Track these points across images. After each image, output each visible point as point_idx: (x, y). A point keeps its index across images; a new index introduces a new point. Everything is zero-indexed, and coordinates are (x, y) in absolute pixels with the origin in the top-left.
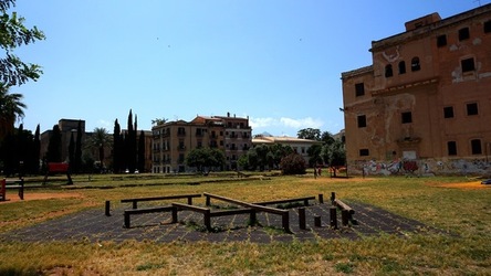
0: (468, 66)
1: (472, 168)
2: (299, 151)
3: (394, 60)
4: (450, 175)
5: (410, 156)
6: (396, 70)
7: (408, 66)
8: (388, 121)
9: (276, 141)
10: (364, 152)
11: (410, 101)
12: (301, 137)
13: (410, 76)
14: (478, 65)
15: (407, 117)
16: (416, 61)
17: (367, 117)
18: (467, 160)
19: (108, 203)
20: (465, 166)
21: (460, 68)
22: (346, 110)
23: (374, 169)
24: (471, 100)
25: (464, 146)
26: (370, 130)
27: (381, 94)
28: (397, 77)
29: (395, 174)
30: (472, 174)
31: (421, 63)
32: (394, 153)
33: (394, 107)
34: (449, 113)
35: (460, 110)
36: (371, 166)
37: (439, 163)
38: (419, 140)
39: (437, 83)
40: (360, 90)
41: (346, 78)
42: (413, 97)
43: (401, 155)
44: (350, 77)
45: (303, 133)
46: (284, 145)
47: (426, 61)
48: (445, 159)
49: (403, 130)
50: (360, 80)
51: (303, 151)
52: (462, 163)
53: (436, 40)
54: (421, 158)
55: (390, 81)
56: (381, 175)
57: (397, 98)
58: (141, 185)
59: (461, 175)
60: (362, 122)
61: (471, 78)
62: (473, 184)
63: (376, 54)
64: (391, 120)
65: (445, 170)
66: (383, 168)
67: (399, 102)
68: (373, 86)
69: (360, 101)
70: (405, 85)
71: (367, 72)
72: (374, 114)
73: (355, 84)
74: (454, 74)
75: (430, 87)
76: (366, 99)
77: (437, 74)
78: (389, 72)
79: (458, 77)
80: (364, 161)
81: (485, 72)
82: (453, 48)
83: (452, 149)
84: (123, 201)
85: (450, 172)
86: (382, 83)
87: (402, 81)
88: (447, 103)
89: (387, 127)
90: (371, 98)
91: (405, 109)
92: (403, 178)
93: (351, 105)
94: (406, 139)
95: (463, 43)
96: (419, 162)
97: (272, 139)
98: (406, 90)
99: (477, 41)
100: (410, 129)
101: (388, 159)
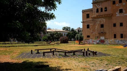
0: (121, 11)
1: (120, 42)
2: (63, 35)
3: (99, 7)
4: (114, 44)
5: (102, 38)
6: (100, 11)
7: (104, 10)
8: (96, 27)
9: (55, 31)
10: (88, 37)
11: (103, 21)
12: (63, 30)
13: (104, 13)
14: (124, 11)
15: (102, 26)
16: (106, 8)
17: (90, 25)
18: (119, 40)
19: (32, 50)
20: (118, 42)
21: (119, 12)
22: (83, 22)
23: (91, 42)
24: (121, 22)
25: (118, 36)
26: (90, 29)
27: (94, 18)
28: (100, 13)
29: (98, 44)
30: (120, 44)
31: (107, 9)
32: (98, 37)
33: (98, 22)
34: (115, 25)
35: (118, 25)
36: (90, 41)
37: (111, 40)
38: (106, 33)
39: (112, 16)
40: (88, 16)
41: (84, 12)
42: (104, 20)
43: (100, 38)
44: (85, 12)
45: (64, 28)
46: (59, 33)
47: (109, 8)
48: (113, 39)
49: (101, 30)
50: (88, 13)
51: (65, 35)
52: (117, 41)
53: (112, 2)
54: (106, 39)
55: (98, 14)
56: (93, 44)
57: (100, 19)
58: (16, 46)
59: (117, 44)
60: (88, 26)
61: (122, 15)
62: (121, 47)
63: (94, 5)
64: (97, 27)
65: (113, 43)
66: (94, 42)
67: (100, 21)
68: (92, 15)
69: (88, 20)
70: (102, 16)
71: (91, 10)
72: (92, 24)
73: (86, 14)
74: (117, 13)
75: (110, 17)
76: (90, 19)
77: (112, 13)
78: (97, 11)
79: (118, 14)
80: (88, 39)
81: (126, 13)
82: (117, 5)
83: (115, 36)
84: (35, 50)
85: (114, 43)
86: (95, 15)
87: (101, 14)
88: (114, 22)
89: (96, 28)
90: (91, 19)
91: (102, 23)
92: (100, 45)
93: (85, 21)
94: (102, 33)
95: (120, 4)
96: (105, 40)
97: (54, 30)
98: (102, 17)
99: (124, 4)
100: (103, 30)
101: (96, 39)
